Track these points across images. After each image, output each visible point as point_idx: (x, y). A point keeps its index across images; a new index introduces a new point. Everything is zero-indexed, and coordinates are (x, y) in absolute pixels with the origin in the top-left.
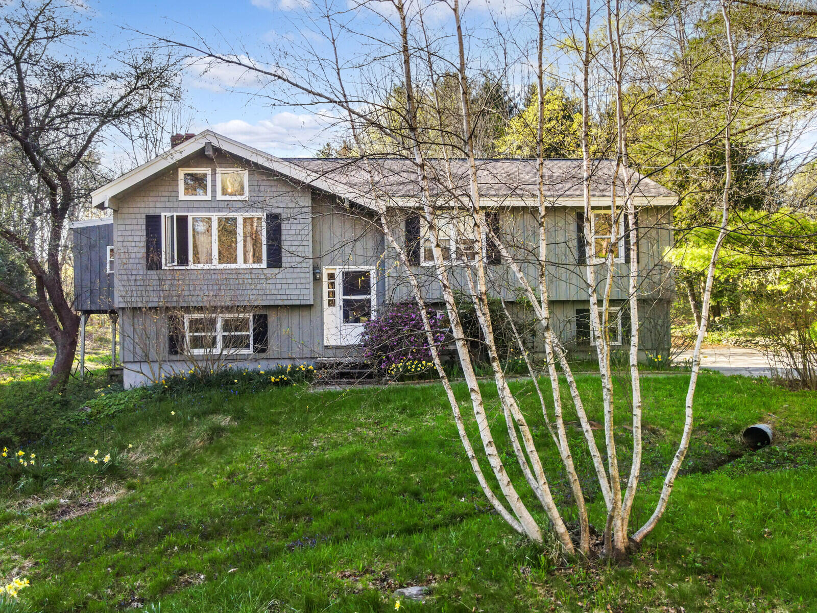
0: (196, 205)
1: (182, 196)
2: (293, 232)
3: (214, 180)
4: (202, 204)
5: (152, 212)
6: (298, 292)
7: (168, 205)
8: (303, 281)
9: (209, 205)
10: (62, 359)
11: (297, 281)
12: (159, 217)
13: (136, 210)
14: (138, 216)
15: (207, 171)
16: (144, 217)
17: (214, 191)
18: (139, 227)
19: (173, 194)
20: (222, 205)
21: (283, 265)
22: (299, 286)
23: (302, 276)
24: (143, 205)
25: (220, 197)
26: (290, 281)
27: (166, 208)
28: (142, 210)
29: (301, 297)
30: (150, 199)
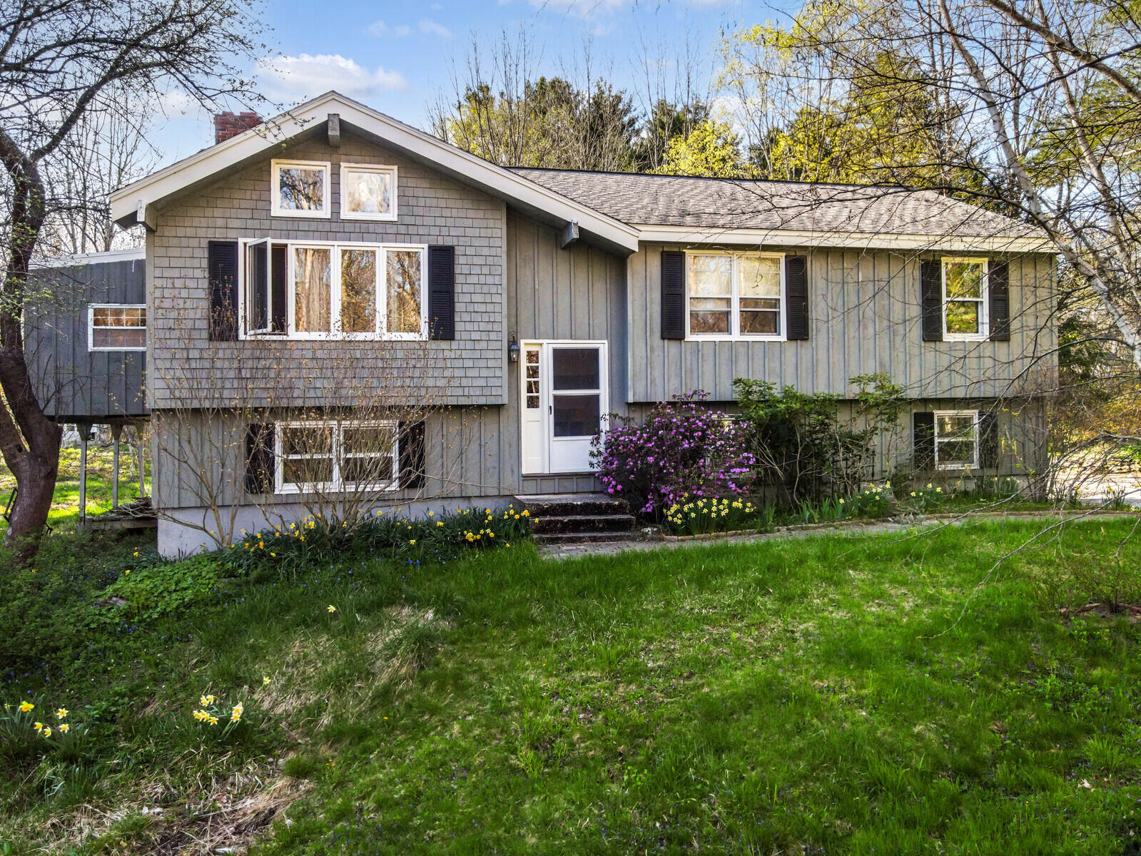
0: (303, 226)
1: (276, 211)
2: (473, 279)
3: (336, 184)
4: (313, 226)
5: (220, 236)
6: (482, 382)
7: (250, 223)
8: (491, 364)
9: (327, 227)
10: (30, 506)
11: (482, 363)
12: (234, 245)
13: (190, 232)
14: (194, 242)
15: (325, 167)
16: (205, 243)
17: (336, 202)
18: (196, 263)
19: (260, 205)
20: (349, 227)
21: (457, 336)
22: (484, 373)
23: (490, 354)
24: (204, 222)
25: (346, 214)
26: (469, 363)
27: (245, 230)
28: (201, 233)
29: (487, 392)
30: (218, 212)
